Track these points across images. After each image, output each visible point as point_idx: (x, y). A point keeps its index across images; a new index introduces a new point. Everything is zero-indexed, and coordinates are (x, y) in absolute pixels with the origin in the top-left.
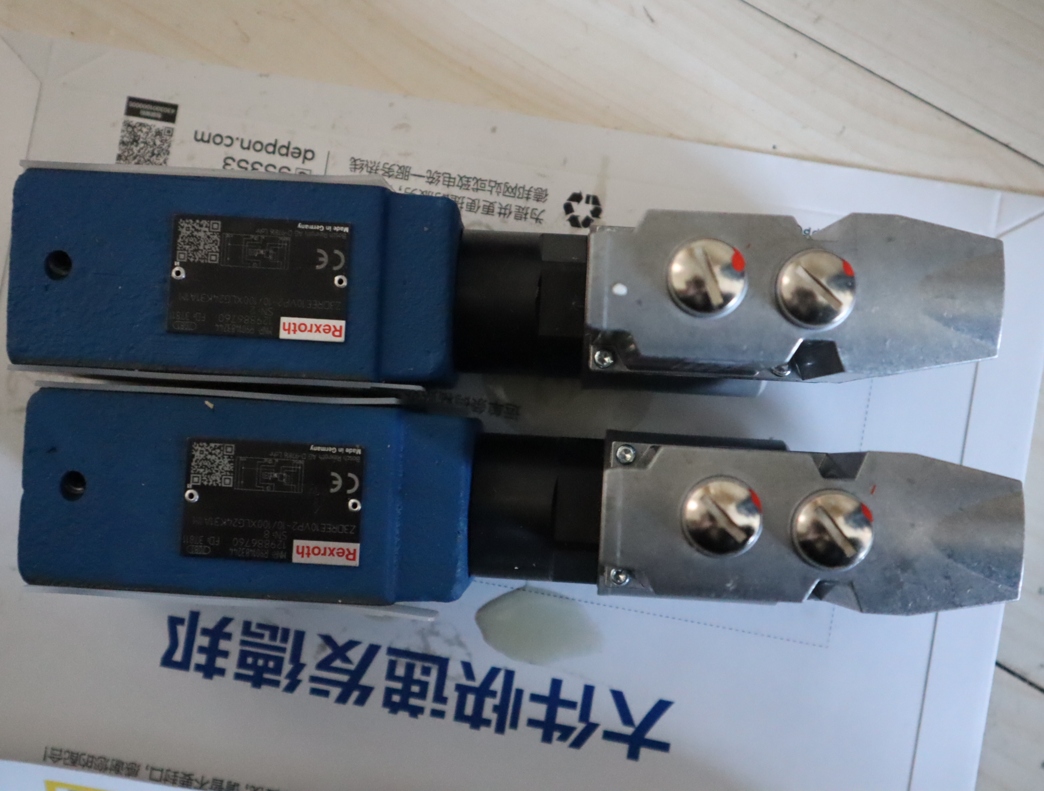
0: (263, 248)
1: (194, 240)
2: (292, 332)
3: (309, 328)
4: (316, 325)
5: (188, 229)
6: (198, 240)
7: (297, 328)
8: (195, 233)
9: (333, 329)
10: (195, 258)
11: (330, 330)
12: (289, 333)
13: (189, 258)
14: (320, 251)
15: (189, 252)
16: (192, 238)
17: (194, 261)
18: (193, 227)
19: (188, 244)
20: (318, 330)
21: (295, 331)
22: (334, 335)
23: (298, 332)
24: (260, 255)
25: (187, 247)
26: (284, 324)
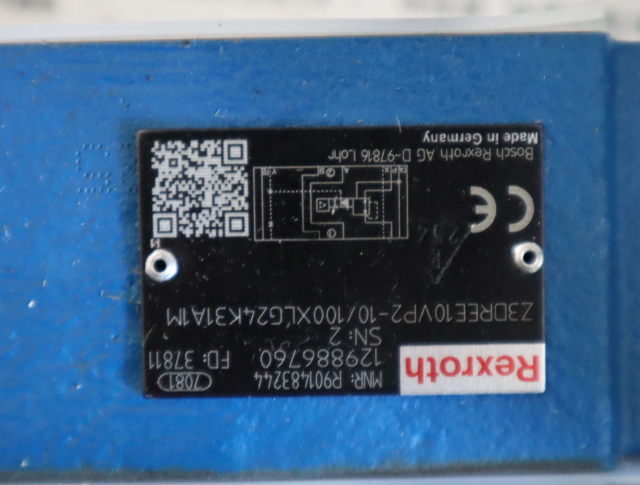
0: (348, 192)
1: (190, 187)
2: (427, 379)
3: (464, 366)
4: (480, 359)
5: (173, 163)
6: (199, 187)
7: (438, 370)
8: (191, 172)
9: (518, 365)
10: (195, 229)
11: (511, 366)
12: (421, 380)
13: (181, 229)
14: (476, 191)
15: (181, 214)
16: (184, 182)
17: (193, 236)
18: (185, 158)
19: (176, 197)
20: (484, 367)
21: (433, 375)
22: (520, 376)
23: (441, 378)
24: (342, 213)
25: (176, 204)
26: (408, 361)
